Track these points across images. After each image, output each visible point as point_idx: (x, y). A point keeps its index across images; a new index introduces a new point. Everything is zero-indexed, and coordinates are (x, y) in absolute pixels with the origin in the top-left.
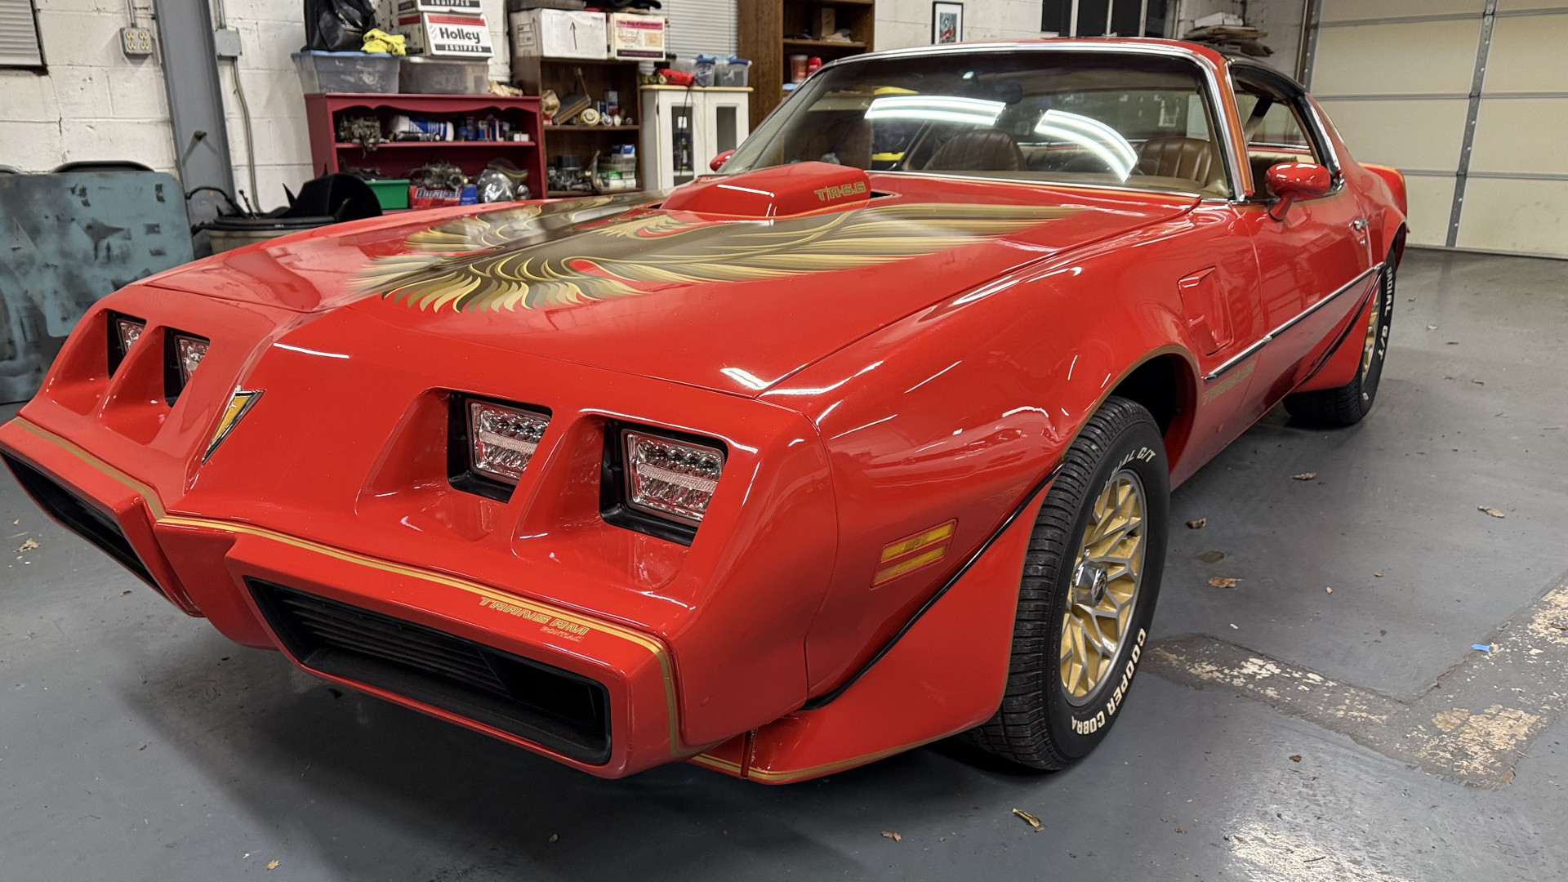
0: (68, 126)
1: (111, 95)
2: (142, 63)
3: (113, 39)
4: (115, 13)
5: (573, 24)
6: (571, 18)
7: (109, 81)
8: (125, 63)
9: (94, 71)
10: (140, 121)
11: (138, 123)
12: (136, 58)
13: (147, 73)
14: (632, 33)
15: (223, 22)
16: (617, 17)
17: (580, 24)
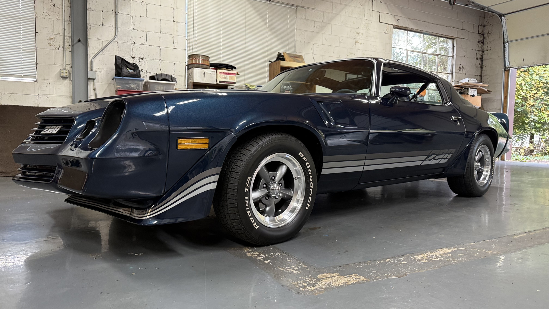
0: (40, 97)
1: (55, 88)
2: (66, 80)
3: (58, 73)
4: (59, 65)
5: (204, 72)
6: (204, 71)
7: (55, 84)
8: (61, 79)
9: (51, 82)
10: (63, 96)
11: (62, 97)
12: (64, 78)
13: (67, 82)
14: (225, 76)
15: (92, 69)
16: (219, 71)
17: (207, 73)
